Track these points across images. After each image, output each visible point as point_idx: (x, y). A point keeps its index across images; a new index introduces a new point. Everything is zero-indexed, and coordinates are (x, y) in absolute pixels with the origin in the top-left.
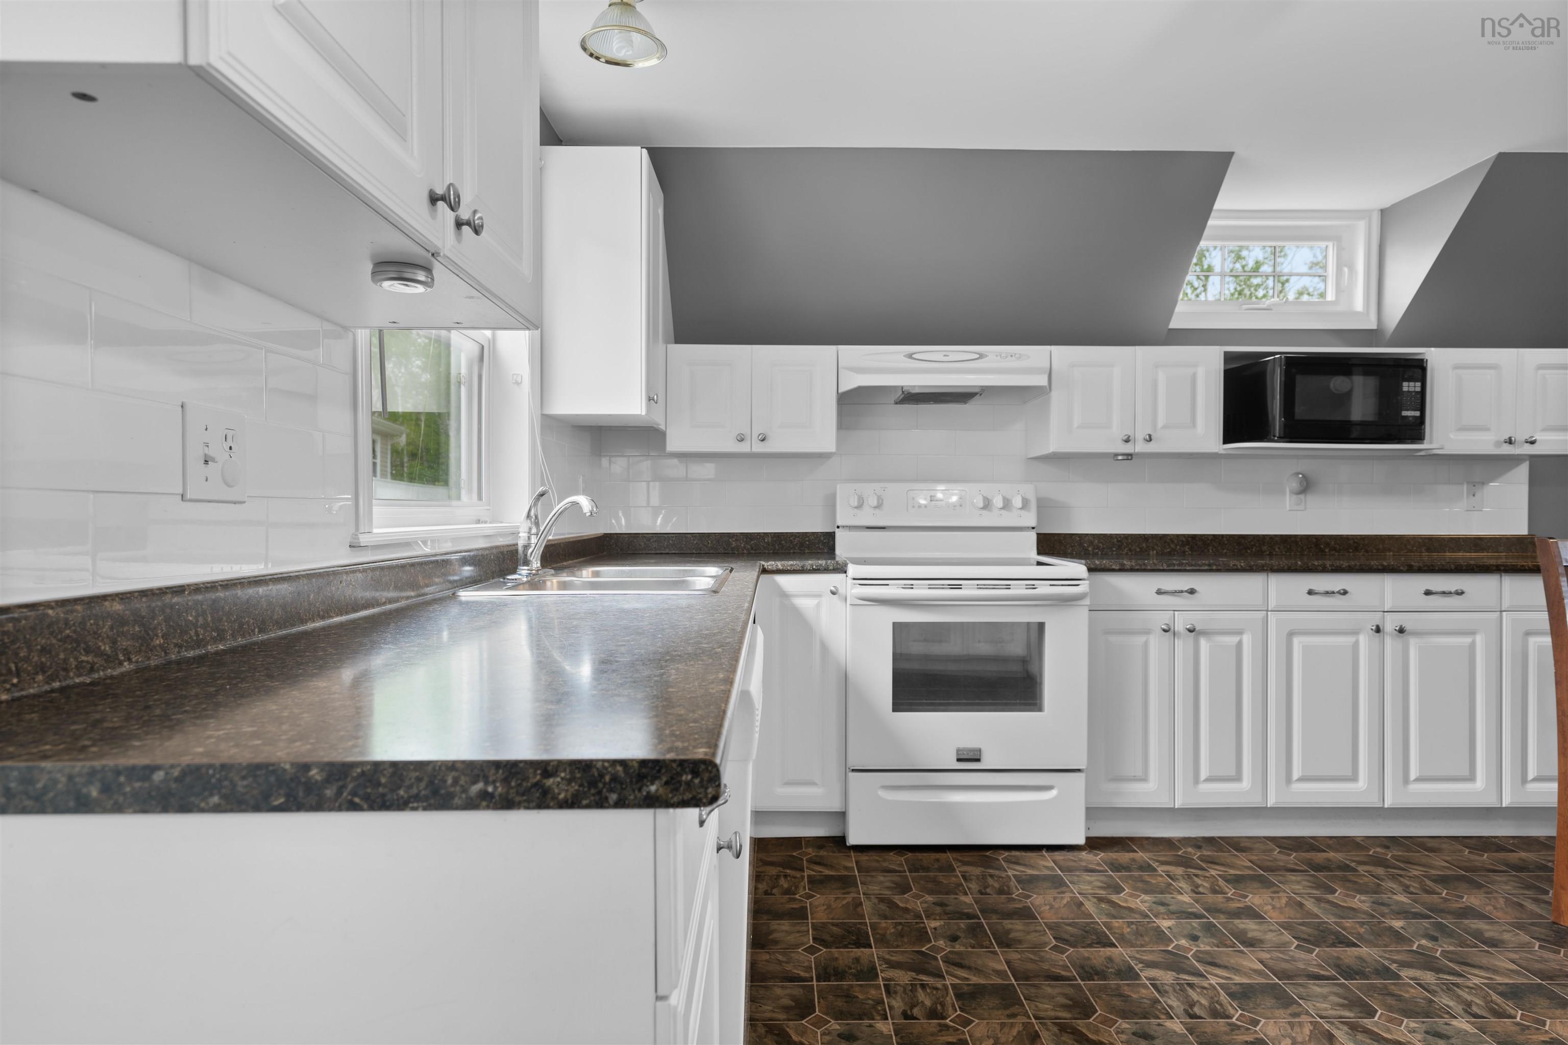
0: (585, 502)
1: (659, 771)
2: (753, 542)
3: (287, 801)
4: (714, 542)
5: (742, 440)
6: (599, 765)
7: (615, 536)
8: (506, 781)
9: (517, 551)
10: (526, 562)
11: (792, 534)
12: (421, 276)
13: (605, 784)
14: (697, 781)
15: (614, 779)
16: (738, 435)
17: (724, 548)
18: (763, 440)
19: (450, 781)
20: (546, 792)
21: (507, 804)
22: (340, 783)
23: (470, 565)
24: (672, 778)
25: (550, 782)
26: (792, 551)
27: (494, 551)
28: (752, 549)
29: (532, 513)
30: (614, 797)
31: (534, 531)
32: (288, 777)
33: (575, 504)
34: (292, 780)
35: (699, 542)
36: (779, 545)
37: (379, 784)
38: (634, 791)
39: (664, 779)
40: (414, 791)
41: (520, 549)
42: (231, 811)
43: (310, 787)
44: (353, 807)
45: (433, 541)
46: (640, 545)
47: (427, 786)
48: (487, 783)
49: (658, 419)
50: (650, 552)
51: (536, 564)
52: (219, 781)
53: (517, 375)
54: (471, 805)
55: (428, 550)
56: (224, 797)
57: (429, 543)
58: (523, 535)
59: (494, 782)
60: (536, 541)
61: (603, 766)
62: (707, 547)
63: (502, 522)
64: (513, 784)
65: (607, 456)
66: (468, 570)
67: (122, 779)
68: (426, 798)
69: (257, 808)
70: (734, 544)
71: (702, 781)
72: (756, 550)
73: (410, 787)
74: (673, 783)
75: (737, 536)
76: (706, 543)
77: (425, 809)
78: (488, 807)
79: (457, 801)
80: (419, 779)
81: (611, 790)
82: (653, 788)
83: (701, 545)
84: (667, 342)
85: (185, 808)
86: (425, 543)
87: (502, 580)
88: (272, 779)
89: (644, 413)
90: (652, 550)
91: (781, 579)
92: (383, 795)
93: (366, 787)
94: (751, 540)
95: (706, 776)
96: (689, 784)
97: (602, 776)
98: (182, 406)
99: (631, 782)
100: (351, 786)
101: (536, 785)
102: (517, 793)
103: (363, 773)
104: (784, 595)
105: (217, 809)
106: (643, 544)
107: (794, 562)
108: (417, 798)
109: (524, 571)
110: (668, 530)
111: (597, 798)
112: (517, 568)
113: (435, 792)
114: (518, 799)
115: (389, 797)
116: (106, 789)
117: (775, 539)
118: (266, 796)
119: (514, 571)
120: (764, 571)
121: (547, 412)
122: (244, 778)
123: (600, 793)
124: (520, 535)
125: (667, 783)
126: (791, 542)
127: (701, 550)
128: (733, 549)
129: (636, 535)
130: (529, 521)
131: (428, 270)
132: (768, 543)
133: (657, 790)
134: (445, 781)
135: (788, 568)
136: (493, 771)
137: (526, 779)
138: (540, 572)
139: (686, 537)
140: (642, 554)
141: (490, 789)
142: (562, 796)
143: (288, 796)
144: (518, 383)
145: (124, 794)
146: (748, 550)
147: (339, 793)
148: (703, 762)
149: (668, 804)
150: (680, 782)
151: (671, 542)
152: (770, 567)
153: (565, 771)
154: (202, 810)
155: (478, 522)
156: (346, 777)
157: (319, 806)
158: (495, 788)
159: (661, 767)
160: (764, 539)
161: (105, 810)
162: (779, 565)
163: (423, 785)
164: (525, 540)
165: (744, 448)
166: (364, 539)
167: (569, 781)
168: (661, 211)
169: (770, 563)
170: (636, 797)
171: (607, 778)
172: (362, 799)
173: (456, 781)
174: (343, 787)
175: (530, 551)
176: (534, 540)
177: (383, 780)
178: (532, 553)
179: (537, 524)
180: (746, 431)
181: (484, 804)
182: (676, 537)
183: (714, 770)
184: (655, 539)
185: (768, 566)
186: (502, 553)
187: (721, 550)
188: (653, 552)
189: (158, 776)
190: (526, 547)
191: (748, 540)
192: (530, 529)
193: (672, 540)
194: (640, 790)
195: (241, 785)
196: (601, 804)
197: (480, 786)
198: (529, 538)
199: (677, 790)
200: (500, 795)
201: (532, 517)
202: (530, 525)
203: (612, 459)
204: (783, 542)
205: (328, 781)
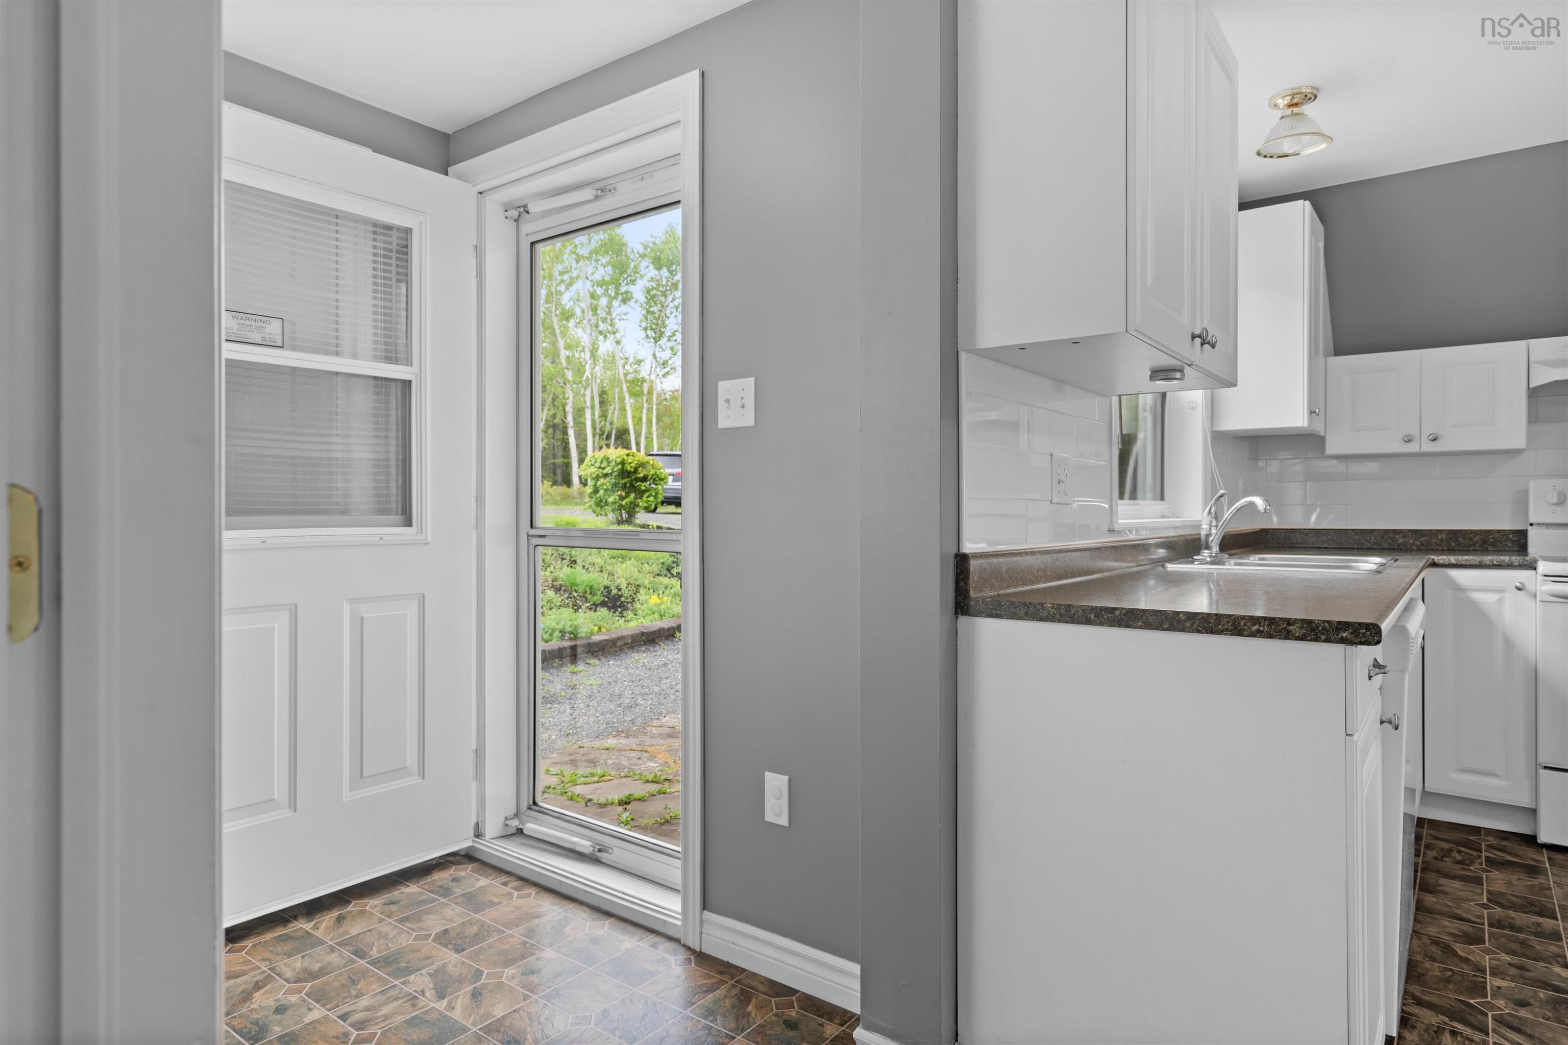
0: (1259, 501)
1: (1348, 627)
2: (1423, 539)
3: (1170, 626)
4: (1378, 538)
5: (1410, 441)
6: (1316, 622)
7: (1272, 531)
8: (1269, 625)
9: (1200, 539)
10: (1208, 547)
11: (1472, 532)
12: (1178, 375)
13: (1319, 631)
14: (1368, 633)
15: (1324, 629)
16: (1405, 436)
17: (1390, 544)
18: (1434, 440)
19: (1242, 624)
20: (1289, 632)
21: (1270, 636)
22: (1193, 621)
23: (1163, 548)
24: (1355, 631)
25: (1291, 628)
26: (1471, 549)
27: (1182, 538)
28: (1422, 545)
29: (1213, 510)
30: (1324, 637)
31: (1214, 523)
32: (1170, 617)
33: (1252, 504)
34: (1172, 618)
35: (1361, 538)
36: (1455, 542)
37: (1210, 623)
38: (1334, 635)
39: (1351, 631)
40: (1226, 627)
41: (1203, 538)
42: (1147, 629)
43: (1179, 621)
44: (1198, 631)
45: (1137, 530)
46: (1297, 539)
47: (1232, 625)
48: (1260, 626)
49: (1319, 428)
50: (1307, 546)
51: (1215, 549)
52: (1141, 616)
53: (1192, 402)
54: (1252, 635)
55: (1131, 537)
56: (1143, 623)
57: (1134, 532)
58: (1205, 526)
59: (1263, 626)
60: (1216, 532)
61: (1318, 623)
62: (1370, 543)
63: (1179, 518)
64: (1273, 627)
65: (1262, 459)
66: (1161, 552)
67: (1103, 612)
68: (1231, 630)
69: (1157, 629)
70: (1401, 540)
71: (1371, 633)
72: (1427, 546)
73: (1224, 625)
74: (1355, 633)
75: (1404, 532)
76: (1369, 539)
77: (1230, 635)
78: (1260, 637)
79: (1245, 632)
80: (1228, 622)
81: (1322, 634)
82: (1345, 635)
83: (1363, 541)
84: (1326, 355)
85: (1128, 626)
86: (1130, 531)
87: (1190, 559)
88: (1163, 617)
89: (1306, 425)
90: (1309, 544)
91: (1454, 573)
92: (1212, 627)
93: (1204, 623)
94: (1421, 536)
95: (1373, 631)
96: (1364, 634)
97: (1317, 627)
98: (1051, 455)
99: (1333, 631)
100: (1197, 623)
101: (1284, 628)
102: (1275, 631)
103: (1203, 618)
104: (1458, 588)
105: (1140, 627)
106: (1300, 538)
107: (1471, 557)
108: (1227, 630)
109: (1206, 553)
110: (1325, 526)
111: (1315, 637)
112: (1200, 552)
113: (1236, 628)
114: (1275, 634)
115: (1214, 628)
116: (1097, 616)
117: (1450, 536)
118: (1161, 624)
119: (1198, 553)
120: (1434, 565)
121: (1216, 429)
122: (1151, 616)
123: (1317, 634)
124: (1202, 527)
125: (1352, 633)
126: (1471, 539)
127: (1362, 546)
128: (1399, 545)
129: (1293, 531)
130: (1210, 517)
131: (1181, 371)
132: (1442, 540)
133: (1347, 636)
134: (1240, 624)
135: (1463, 563)
136: (1263, 621)
137: (1279, 626)
138: (1218, 555)
139: (1347, 533)
140: (1300, 547)
141: (1262, 629)
142: (1297, 635)
143: (1170, 624)
144: (1193, 408)
145: (1104, 618)
146: (1417, 546)
147: (1192, 625)
148: (1372, 624)
149: (1351, 643)
150: (1359, 633)
151: (1330, 537)
152: (1441, 561)
153: (1298, 624)
154: (1134, 627)
155: (1163, 517)
156: (1195, 619)
157: (1183, 630)
158: (1264, 628)
159: (1349, 625)
160: (1437, 537)
161: (1096, 624)
162: (1453, 559)
163: (1229, 625)
164: (1206, 531)
165: (1413, 448)
166: (1116, 527)
167: (1301, 628)
168: (1321, 245)
169: (1441, 557)
170: (1335, 638)
171: (1320, 628)
172: (1202, 628)
173: (1245, 624)
174: (1194, 622)
175: (1211, 538)
176: (1214, 531)
177: (1212, 621)
178: (1212, 541)
179: (1217, 518)
180: (1414, 432)
181: (1259, 635)
182: (1335, 533)
183: (1378, 629)
184: (1313, 534)
185: (1438, 560)
186: (1187, 540)
187: (1386, 546)
188: (1311, 546)
189: (1117, 612)
190: (1208, 536)
191: (1418, 536)
192: (1211, 522)
193: (1331, 536)
194: (1337, 635)
195: (1151, 619)
196: (1317, 639)
197: (1257, 627)
198: (1210, 529)
199: (1357, 636)
200: (1266, 632)
201: (1212, 513)
202: (1211, 519)
203: (1268, 462)
204: (1460, 539)
205: (1187, 619)
